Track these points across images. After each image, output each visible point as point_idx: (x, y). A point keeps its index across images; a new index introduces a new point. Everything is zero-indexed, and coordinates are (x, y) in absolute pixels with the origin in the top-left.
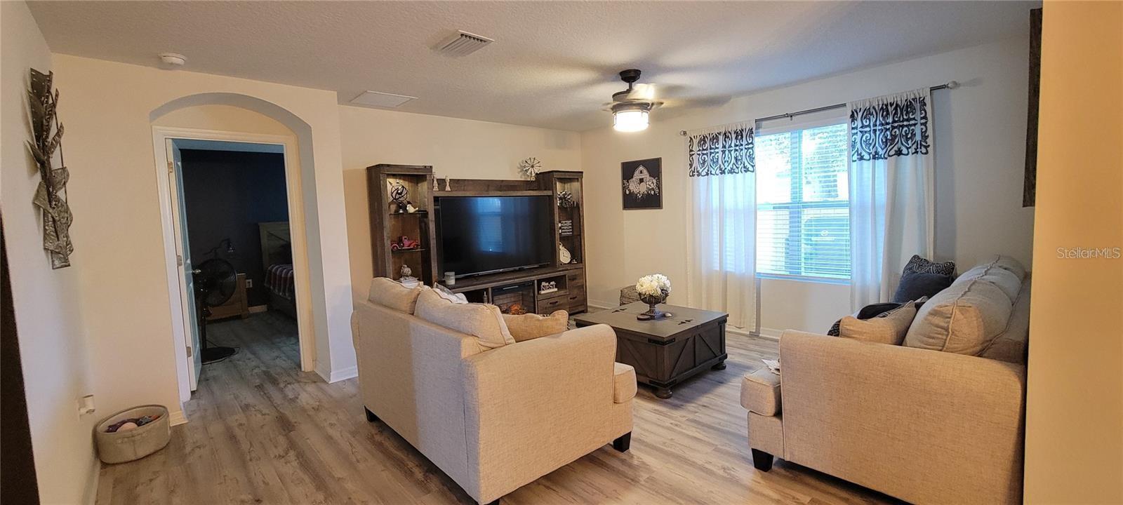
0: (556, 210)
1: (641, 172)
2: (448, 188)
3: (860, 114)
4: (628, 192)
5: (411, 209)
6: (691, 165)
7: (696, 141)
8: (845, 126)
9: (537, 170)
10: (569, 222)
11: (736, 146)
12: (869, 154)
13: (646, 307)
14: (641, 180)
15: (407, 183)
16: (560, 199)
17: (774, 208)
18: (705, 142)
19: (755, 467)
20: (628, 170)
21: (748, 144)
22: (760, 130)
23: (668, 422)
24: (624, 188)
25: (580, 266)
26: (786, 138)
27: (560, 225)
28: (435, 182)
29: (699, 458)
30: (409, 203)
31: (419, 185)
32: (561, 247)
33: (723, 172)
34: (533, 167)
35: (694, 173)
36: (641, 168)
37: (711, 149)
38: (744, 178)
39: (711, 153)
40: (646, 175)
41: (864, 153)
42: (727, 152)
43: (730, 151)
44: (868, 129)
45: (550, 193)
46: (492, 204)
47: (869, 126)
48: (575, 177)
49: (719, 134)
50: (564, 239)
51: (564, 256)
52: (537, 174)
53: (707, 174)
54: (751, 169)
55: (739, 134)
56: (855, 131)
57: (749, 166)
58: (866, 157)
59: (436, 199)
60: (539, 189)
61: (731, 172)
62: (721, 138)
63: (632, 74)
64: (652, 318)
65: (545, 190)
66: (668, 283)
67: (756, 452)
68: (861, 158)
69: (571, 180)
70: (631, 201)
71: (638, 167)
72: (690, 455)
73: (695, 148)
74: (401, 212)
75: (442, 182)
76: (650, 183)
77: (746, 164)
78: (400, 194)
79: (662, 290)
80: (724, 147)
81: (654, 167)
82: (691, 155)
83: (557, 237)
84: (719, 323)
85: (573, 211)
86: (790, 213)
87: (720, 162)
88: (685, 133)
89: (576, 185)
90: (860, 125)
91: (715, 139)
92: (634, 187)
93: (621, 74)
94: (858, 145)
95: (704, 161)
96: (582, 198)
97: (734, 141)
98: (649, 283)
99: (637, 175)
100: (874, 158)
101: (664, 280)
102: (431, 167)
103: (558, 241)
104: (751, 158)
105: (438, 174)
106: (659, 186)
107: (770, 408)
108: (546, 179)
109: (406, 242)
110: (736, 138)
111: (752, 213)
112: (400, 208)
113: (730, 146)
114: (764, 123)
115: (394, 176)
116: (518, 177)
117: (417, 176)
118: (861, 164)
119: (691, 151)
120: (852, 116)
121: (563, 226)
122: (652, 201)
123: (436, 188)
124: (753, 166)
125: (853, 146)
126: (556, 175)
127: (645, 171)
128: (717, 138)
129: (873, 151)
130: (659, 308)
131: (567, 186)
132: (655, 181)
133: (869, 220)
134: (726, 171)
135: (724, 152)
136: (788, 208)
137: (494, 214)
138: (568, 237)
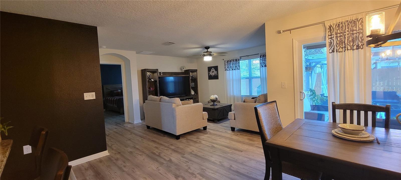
0: (190, 80)
1: (213, 69)
2: (162, 75)
3: (262, 56)
4: (209, 75)
5: (152, 80)
6: (225, 68)
7: (226, 62)
8: (259, 59)
9: (185, 69)
10: (194, 83)
11: (236, 63)
12: (264, 65)
13: (212, 103)
14: (213, 72)
15: (151, 73)
16: (191, 77)
17: (246, 79)
18: (228, 62)
19: (232, 131)
20: (210, 69)
21: (238, 63)
22: (241, 59)
23: (216, 126)
24: (209, 74)
25: (197, 95)
26: (247, 61)
27: (191, 84)
28: (159, 73)
29: (221, 130)
30: (152, 78)
31: (154, 74)
32: (192, 90)
33: (233, 70)
34: (184, 68)
35: (226, 70)
36: (213, 68)
37: (230, 64)
38: (238, 71)
39: (230, 65)
40: (214, 70)
41: (263, 65)
42: (234, 65)
43: (234, 64)
44: (264, 60)
45: (188, 75)
46: (171, 79)
47: (264, 59)
48: (196, 71)
50: (193, 88)
51: (193, 93)
52: (185, 70)
53: (229, 70)
54: (239, 69)
55: (236, 60)
56: (261, 60)
57: (239, 68)
58: (264, 66)
59: (159, 77)
60: (185, 74)
61: (235, 70)
62: (232, 61)
63: (208, 48)
64: (214, 105)
65: (187, 74)
66: (217, 97)
67: (232, 128)
68: (263, 67)
69: (194, 72)
70: (210, 77)
71: (212, 68)
72: (219, 130)
73: (226, 63)
74: (150, 81)
75: (160, 73)
76: (215, 72)
77: (238, 68)
78: (150, 76)
79: (216, 98)
80: (233, 63)
81: (216, 68)
82: (225, 65)
83: (191, 87)
84: (230, 106)
85: (195, 80)
86: (249, 80)
87: (232, 67)
88: (223, 60)
89: (195, 73)
90: (262, 59)
91: (231, 61)
92: (211, 73)
93: (205, 47)
94: (262, 63)
95: (228, 67)
96: (197, 76)
97: (235, 62)
98: (213, 97)
99: (212, 70)
100: (265, 66)
101: (217, 96)
102: (158, 69)
103: (191, 88)
104: (239, 66)
105: (159, 71)
106: (218, 73)
107: (233, 118)
108: (187, 72)
109: (151, 89)
110: (236, 61)
111: (239, 80)
112: (150, 80)
113: (234, 63)
114: (242, 57)
115: (148, 72)
116: (180, 71)
117: (154, 71)
118: (263, 68)
119: (225, 64)
120: (260, 57)
121: (192, 84)
122: (216, 77)
123: (159, 75)
124: (240, 68)
125: (261, 64)
126: (190, 71)
127: (214, 69)
129: (265, 65)
130: (215, 103)
131: (193, 73)
132: (216, 72)
133: (265, 81)
134: (234, 69)
135: (233, 65)
136: (248, 78)
137: (172, 82)
138: (193, 87)
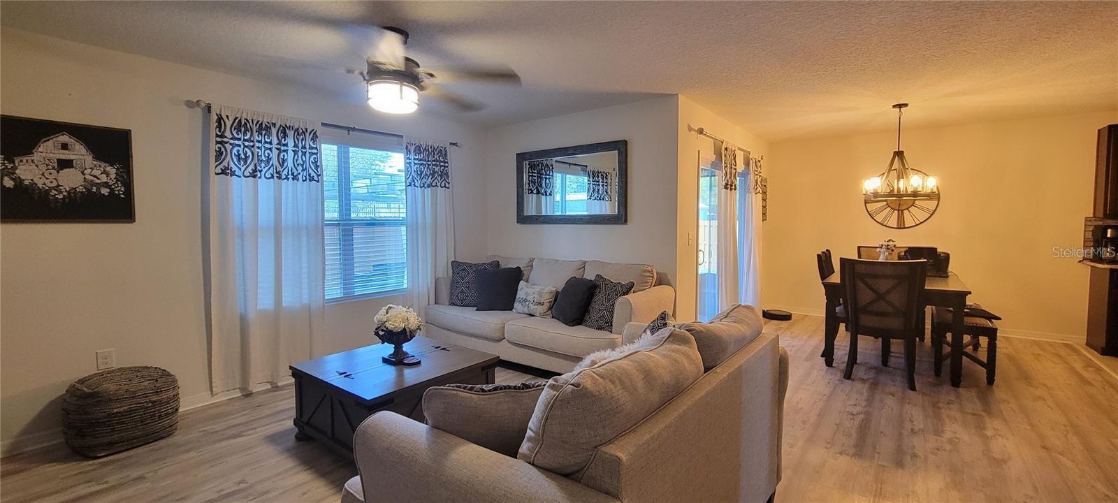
1: (65, 146)
3: (413, 148)
4: (10, 184)
6: (217, 158)
7: (229, 124)
11: (296, 147)
14: (64, 163)
18: (246, 130)
21: (312, 148)
35: (227, 171)
36: (63, 138)
37: (258, 141)
39: (258, 147)
40: (80, 154)
41: (415, 181)
44: (417, 162)
47: (418, 159)
49: (274, 125)
53: (253, 175)
54: (316, 178)
55: (300, 134)
56: (409, 161)
57: (314, 174)
58: (418, 184)
61: (289, 178)
62: (274, 130)
73: (228, 134)
77: (310, 172)
80: (279, 143)
82: (220, 142)
87: (274, 162)
90: (412, 157)
91: (264, 130)
92: (35, 173)
94: (412, 173)
95: (246, 156)
97: (293, 140)
100: (424, 186)
106: (126, 178)
110: (297, 137)
111: (317, 230)
119: (220, 136)
120: (407, 147)
124: (318, 175)
127: (78, 147)
128: (268, 129)
129: (422, 181)
132: (110, 169)
134: (282, 176)
